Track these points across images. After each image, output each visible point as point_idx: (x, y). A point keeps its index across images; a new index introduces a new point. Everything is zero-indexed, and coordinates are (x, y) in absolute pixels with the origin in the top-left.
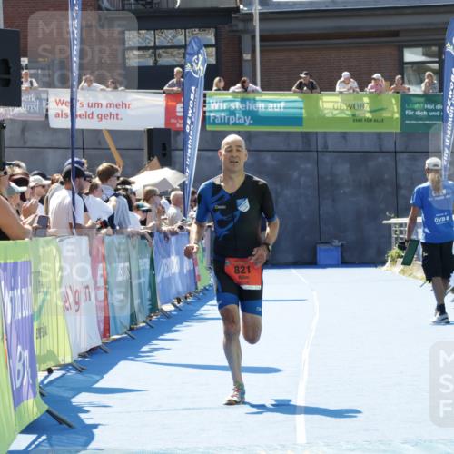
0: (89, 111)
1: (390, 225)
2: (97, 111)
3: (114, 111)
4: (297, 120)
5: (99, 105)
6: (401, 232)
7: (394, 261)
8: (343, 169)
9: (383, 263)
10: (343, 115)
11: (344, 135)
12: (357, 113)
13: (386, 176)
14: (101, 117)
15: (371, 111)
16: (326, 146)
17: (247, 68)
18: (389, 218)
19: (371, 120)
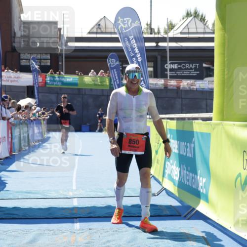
0: (8, 79)
2: (10, 79)
3: (16, 79)
4: (76, 84)
5: (11, 77)
8: (91, 101)
10: (91, 83)
11: (91, 90)
12: (96, 83)
14: (11, 81)
15: (100, 82)
16: (85, 93)
17: (60, 67)
19: (99, 85)
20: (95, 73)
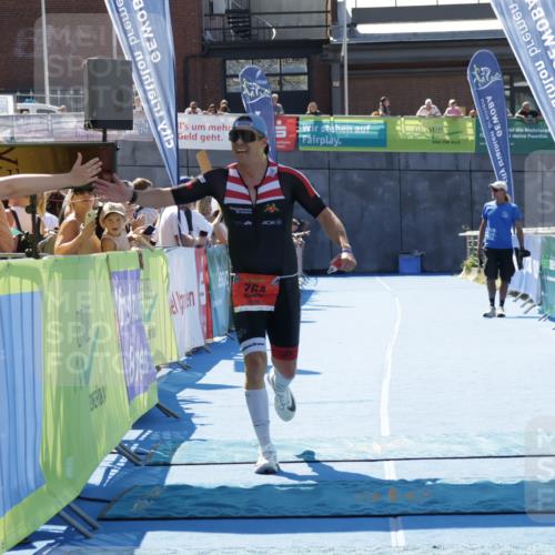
0: (193, 133)
1: (465, 238)
2: (200, 133)
3: (216, 133)
5: (202, 127)
6: (476, 245)
7: (469, 270)
8: (423, 186)
9: (459, 271)
10: (423, 138)
11: (424, 155)
12: (436, 135)
13: (462, 193)
14: (204, 138)
15: (449, 134)
16: (407, 166)
17: (336, 95)
18: (465, 231)
19: (448, 142)
20: (435, 109)
